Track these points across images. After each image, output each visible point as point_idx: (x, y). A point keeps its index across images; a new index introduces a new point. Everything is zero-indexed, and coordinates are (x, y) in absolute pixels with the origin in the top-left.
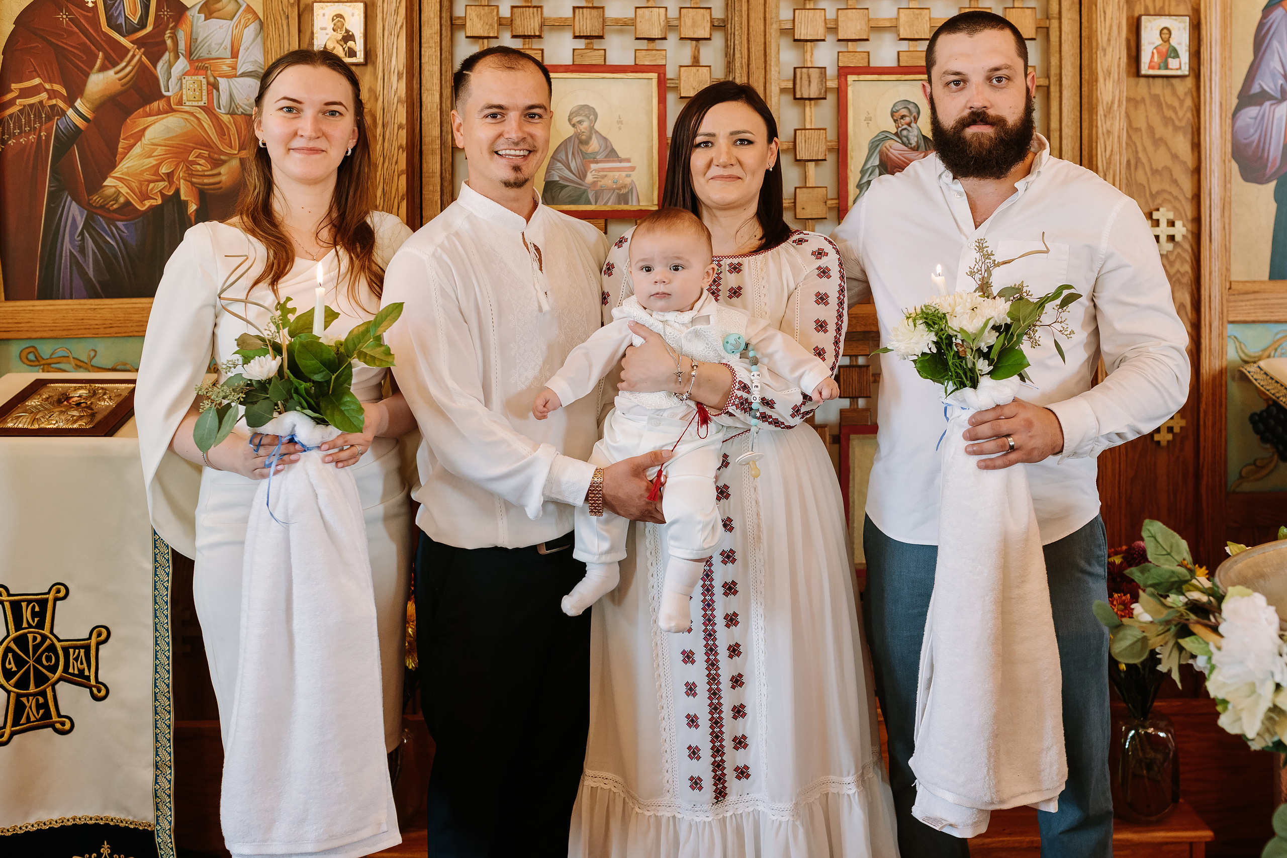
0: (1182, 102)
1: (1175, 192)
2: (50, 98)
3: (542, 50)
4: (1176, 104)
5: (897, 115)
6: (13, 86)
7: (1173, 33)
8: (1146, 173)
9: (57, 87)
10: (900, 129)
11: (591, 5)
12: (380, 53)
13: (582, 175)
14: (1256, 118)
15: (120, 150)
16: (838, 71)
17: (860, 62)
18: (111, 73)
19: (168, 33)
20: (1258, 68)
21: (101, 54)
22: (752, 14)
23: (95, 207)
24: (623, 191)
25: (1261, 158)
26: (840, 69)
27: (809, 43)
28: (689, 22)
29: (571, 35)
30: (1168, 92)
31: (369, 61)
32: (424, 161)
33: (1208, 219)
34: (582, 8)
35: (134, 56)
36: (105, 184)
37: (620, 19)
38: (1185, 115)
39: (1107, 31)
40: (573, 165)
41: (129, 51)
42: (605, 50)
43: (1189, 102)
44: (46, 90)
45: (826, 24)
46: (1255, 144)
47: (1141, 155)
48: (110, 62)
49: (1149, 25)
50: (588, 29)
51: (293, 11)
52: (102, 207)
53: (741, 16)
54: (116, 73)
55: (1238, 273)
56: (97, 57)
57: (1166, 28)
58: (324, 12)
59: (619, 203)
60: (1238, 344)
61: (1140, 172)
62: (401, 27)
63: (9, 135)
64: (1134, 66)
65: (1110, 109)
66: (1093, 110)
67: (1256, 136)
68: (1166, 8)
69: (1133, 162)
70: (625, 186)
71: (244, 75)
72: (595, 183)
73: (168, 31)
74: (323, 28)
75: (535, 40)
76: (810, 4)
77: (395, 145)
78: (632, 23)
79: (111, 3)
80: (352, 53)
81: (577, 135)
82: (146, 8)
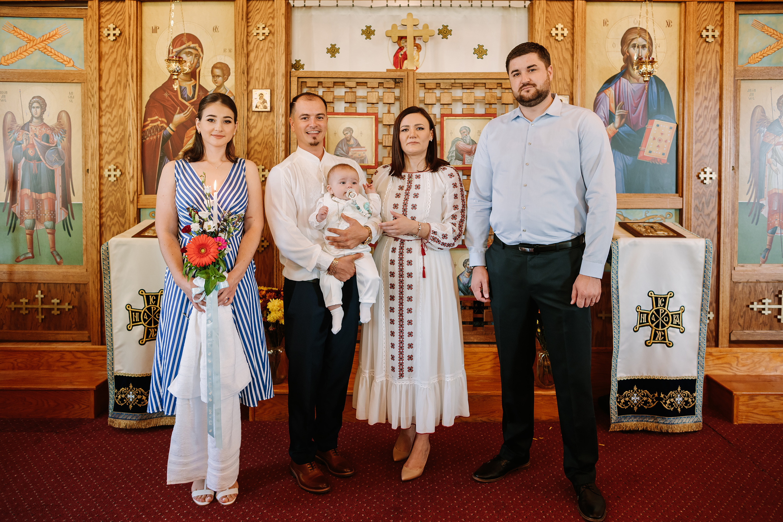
2: (161, 123)
3: (334, 107)
5: (462, 132)
6: (149, 119)
7: (563, 101)
9: (163, 119)
10: (463, 137)
11: (351, 91)
12: (276, 107)
13: (348, 152)
15: (185, 142)
17: (449, 112)
18: (182, 114)
21: (179, 108)
22: (409, 94)
24: (362, 159)
26: (441, 114)
27: (430, 105)
28: (386, 97)
29: (344, 102)
34: (348, 92)
35: (190, 109)
36: (179, 154)
37: (362, 96)
40: (344, 149)
41: (188, 107)
42: (356, 107)
44: (160, 121)
45: (436, 98)
48: (182, 111)
50: (350, 100)
51: (246, 93)
53: (405, 95)
54: (184, 115)
56: (177, 109)
59: (361, 162)
62: (284, 98)
63: (147, 136)
68: (561, 93)
70: (363, 157)
72: (352, 155)
74: (256, 99)
75: (331, 104)
76: (431, 91)
77: (281, 141)
78: (366, 97)
79: (182, 90)
80: (265, 107)
81: (346, 138)
82: (194, 91)
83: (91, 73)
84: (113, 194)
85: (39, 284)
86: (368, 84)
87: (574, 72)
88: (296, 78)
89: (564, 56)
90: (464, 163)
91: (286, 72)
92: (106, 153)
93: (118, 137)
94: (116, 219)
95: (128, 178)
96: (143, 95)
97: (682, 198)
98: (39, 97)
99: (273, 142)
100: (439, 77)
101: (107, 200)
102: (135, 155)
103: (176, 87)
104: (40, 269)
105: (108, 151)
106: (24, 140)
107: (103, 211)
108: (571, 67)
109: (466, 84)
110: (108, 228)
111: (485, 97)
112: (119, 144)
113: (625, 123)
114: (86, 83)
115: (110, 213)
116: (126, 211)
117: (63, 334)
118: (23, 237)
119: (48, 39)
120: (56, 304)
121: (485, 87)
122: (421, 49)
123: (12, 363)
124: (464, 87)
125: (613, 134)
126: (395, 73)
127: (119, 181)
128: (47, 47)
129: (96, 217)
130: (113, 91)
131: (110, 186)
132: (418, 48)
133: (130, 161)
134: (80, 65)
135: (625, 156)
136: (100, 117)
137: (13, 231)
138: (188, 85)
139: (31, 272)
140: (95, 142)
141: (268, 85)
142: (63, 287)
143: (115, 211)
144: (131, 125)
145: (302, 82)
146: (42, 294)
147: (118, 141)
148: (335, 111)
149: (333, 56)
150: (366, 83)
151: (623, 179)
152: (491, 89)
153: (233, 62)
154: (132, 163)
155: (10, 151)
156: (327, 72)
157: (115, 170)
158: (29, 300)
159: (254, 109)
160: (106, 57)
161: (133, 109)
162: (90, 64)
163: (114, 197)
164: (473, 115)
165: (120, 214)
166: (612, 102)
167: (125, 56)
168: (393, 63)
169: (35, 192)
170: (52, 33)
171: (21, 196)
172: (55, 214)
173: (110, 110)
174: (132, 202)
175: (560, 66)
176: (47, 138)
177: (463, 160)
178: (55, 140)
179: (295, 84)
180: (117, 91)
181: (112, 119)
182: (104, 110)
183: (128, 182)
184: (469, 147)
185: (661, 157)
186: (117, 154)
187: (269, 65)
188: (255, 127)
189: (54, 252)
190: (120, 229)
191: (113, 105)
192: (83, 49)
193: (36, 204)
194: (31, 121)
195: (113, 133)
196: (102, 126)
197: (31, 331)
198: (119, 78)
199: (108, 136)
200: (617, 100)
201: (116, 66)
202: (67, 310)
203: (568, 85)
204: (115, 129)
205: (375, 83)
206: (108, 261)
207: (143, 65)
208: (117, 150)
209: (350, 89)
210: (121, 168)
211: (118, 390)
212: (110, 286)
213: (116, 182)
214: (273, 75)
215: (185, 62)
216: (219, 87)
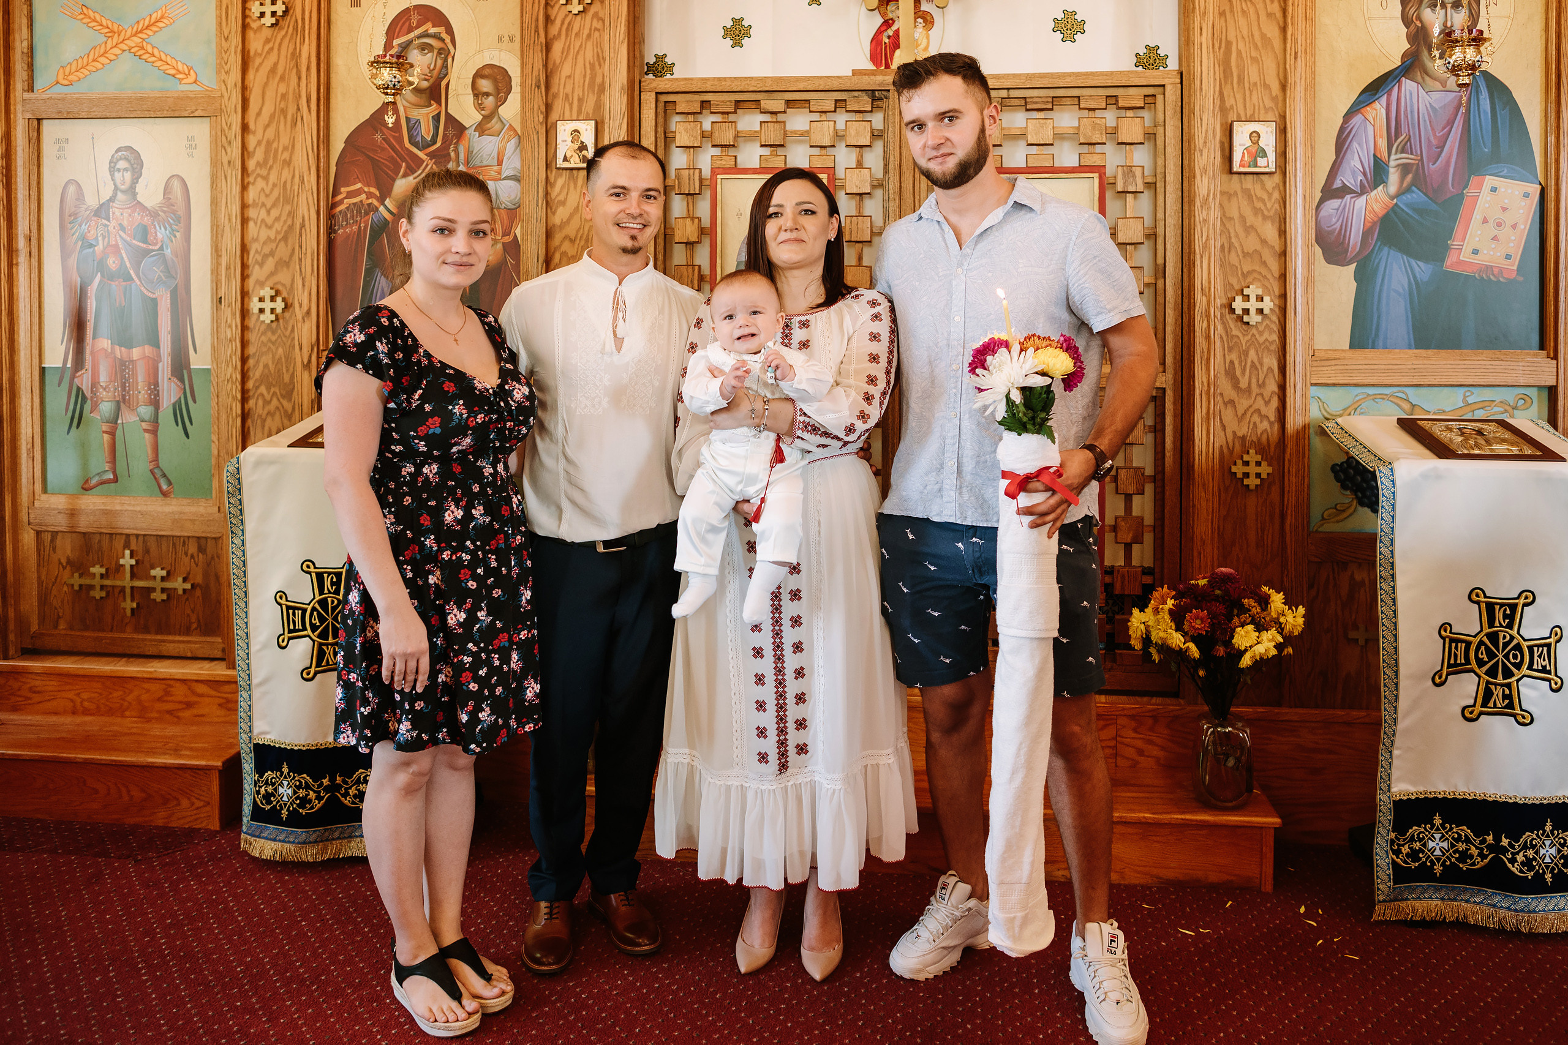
0: (1270, 195)
1: (1264, 272)
2: (367, 198)
3: (736, 157)
4: (1265, 197)
6: (343, 190)
7: (1262, 136)
8: (1238, 256)
9: (373, 190)
11: (775, 120)
14: (1338, 209)
18: (411, 178)
20: (1339, 167)
21: (403, 163)
25: (1343, 243)
28: (853, 132)
29: (759, 145)
30: (1258, 187)
33: (1293, 295)
34: (767, 122)
35: (427, 165)
37: (798, 131)
38: (1272, 206)
39: (1204, 135)
41: (423, 161)
42: (785, 156)
43: (1276, 195)
44: (365, 192)
46: (1337, 232)
47: (1233, 240)
48: (410, 170)
49: (1240, 129)
50: (772, 140)
51: (542, 129)
53: (895, 126)
54: (415, 179)
55: (1321, 342)
56: (401, 166)
57: (1255, 132)
60: (1321, 404)
61: (1233, 254)
63: (339, 226)
64: (1228, 164)
65: (1206, 200)
66: (1192, 202)
67: (1338, 225)
68: (1256, 115)
69: (1226, 246)
71: (507, 178)
73: (452, 146)
74: (563, 141)
75: (731, 149)
78: (806, 134)
79: (413, 126)
80: (585, 160)
82: (437, 128)
83: (226, 96)
84: (269, 348)
85: (128, 536)
86: (812, 103)
87: (1288, 67)
88: (653, 95)
91: (631, 82)
92: (257, 262)
93: (279, 229)
94: (275, 402)
96: (332, 138)
97: (1555, 362)
98: (129, 149)
101: (258, 361)
102: (313, 265)
103: (390, 119)
104: (129, 505)
105: (259, 258)
106: (100, 238)
107: (250, 384)
108: (1280, 54)
109: (1035, 100)
110: (259, 421)
111: (1078, 128)
112: (282, 244)
113: (1414, 183)
114: (219, 117)
115: (263, 389)
116: (294, 388)
117: (174, 642)
118: (99, 440)
119: (146, 29)
120: (158, 579)
121: (1079, 105)
122: (932, 23)
123: (72, 700)
124: (1029, 107)
125: (1385, 211)
126: (872, 77)
127: (281, 321)
128: (145, 44)
129: (234, 398)
130: (270, 133)
131: (264, 333)
132: (925, 21)
133: (303, 280)
134: (209, 79)
135: (1413, 262)
136: (244, 187)
137: (78, 426)
138: (424, 115)
139: (111, 511)
140: (234, 239)
141: (591, 112)
142: (174, 544)
143: (274, 386)
144: (306, 205)
145: (665, 102)
146: (132, 557)
147: (279, 237)
148: (739, 166)
149: (737, 43)
150: (808, 101)
151: (1410, 316)
152: (1094, 109)
153: (518, 63)
154: (306, 284)
155: (73, 261)
156: (719, 79)
157: (273, 299)
158: (107, 570)
159: (560, 163)
160: (258, 61)
161: (309, 169)
162: (224, 76)
163: (271, 355)
164: (1052, 170)
165: (284, 393)
166: (1381, 136)
167: (295, 56)
168: (869, 56)
169: (120, 345)
170: (154, 16)
171: (92, 353)
172: (158, 391)
173: (264, 172)
174: (307, 366)
175: (1254, 54)
176: (144, 234)
178: (160, 236)
179: (651, 108)
180: (278, 131)
181: (267, 191)
182: (254, 171)
183: (299, 325)
185: (1504, 263)
186: (277, 264)
187: (592, 66)
188: (563, 203)
189: (156, 471)
190: (283, 423)
191: (271, 162)
192: (214, 46)
193: (123, 370)
194: (112, 199)
195: (269, 221)
197: (110, 635)
198: (283, 105)
199: (260, 227)
200: (1394, 132)
201: (277, 78)
202: (180, 592)
203: (1274, 99)
204: (275, 213)
205: (826, 101)
206: (239, 497)
207: (332, 75)
208: (277, 258)
209: (773, 116)
210: (285, 294)
211: (261, 776)
212: (243, 551)
213: (274, 325)
214: (602, 89)
215: (412, 66)
216: (487, 118)
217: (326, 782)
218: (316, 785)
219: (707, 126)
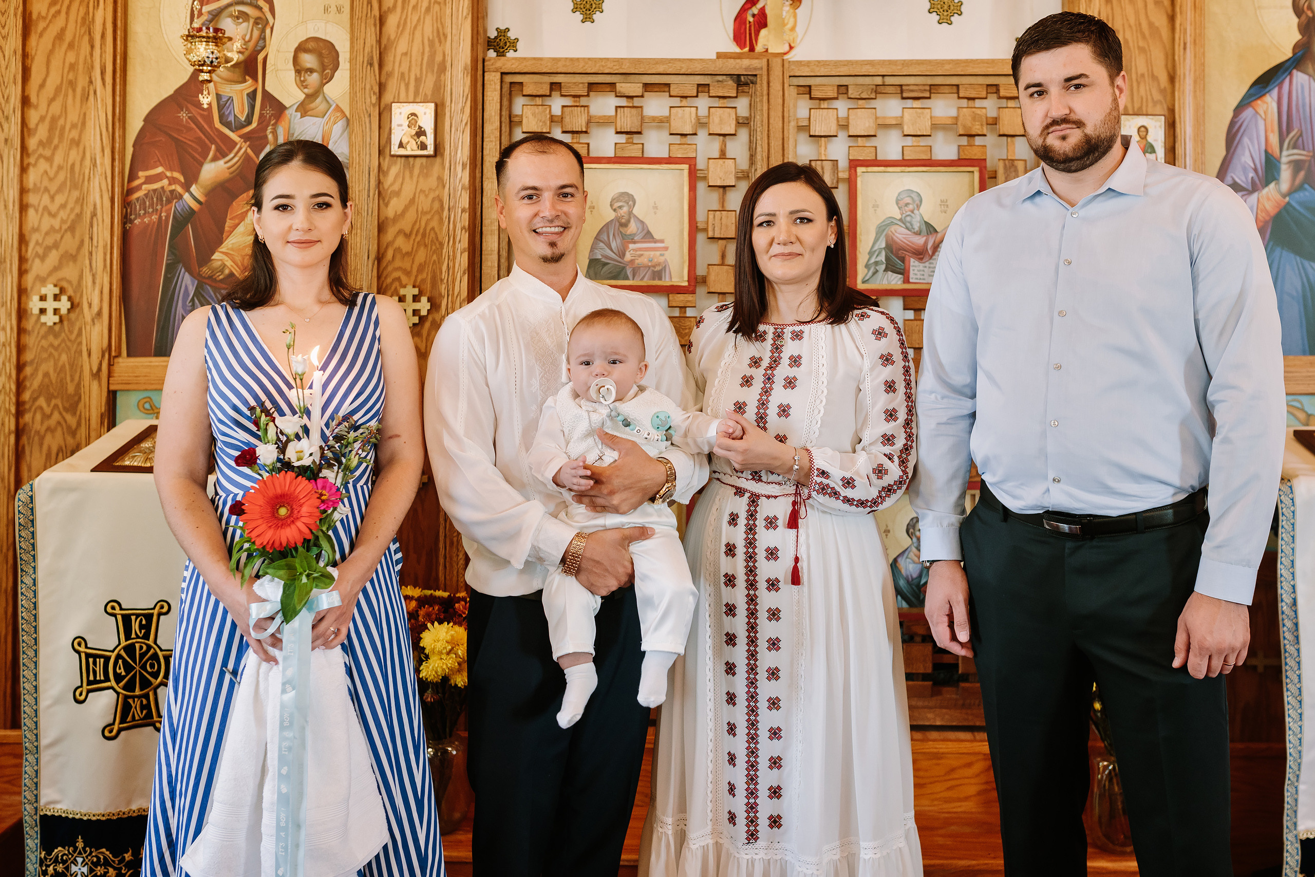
2: (170, 184)
3: (588, 144)
5: (902, 203)
6: (141, 174)
7: (1150, 130)
9: (176, 175)
10: (904, 215)
11: (631, 105)
12: (447, 147)
13: (622, 255)
15: (227, 228)
16: (850, 163)
17: (867, 155)
18: (221, 163)
19: (270, 129)
20: (1230, 162)
21: (213, 147)
22: (772, 113)
23: (204, 278)
24: (658, 268)
26: (851, 161)
27: (823, 139)
28: (717, 120)
29: (613, 131)
31: (438, 153)
32: (484, 240)
34: (623, 107)
35: (240, 148)
36: (213, 257)
37: (657, 117)
40: (614, 245)
41: (236, 144)
42: (643, 144)
44: (167, 177)
45: (838, 121)
48: (220, 153)
49: (1127, 123)
50: (629, 126)
51: (375, 111)
52: (210, 277)
53: (763, 115)
54: (226, 163)
56: (210, 149)
57: (1143, 126)
58: (400, 111)
59: (654, 279)
62: (466, 124)
63: (136, 215)
68: (1144, 109)
70: (659, 264)
72: (632, 261)
73: (270, 127)
74: (399, 125)
75: (582, 135)
76: (824, 104)
77: (459, 226)
78: (665, 120)
79: (223, 103)
80: (423, 146)
81: (618, 219)
82: (252, 107)
83: (3, 64)
84: (51, 355)
86: (672, 87)
87: (1176, 58)
88: (499, 74)
89: (1153, 19)
90: (907, 280)
91: (474, 60)
92: (37, 255)
93: (65, 218)
94: (56, 416)
95: (88, 318)
96: (128, 115)
99: (441, 229)
100: (844, 71)
101: (36, 370)
102: (105, 260)
103: (205, 100)
105: (40, 251)
107: (26, 396)
108: (1168, 46)
109: (911, 88)
110: (36, 438)
111: (957, 118)
112: (69, 234)
113: (1306, 180)
115: (42, 402)
116: (80, 398)
121: (958, 94)
124: (905, 95)
125: (1277, 210)
126: (738, 61)
127: (65, 323)
129: (8, 411)
130: (56, 108)
131: (44, 337)
133: (94, 276)
135: (1305, 261)
136: (24, 169)
138: (238, 92)
140: (10, 228)
141: (429, 93)
143: (56, 398)
144: (97, 189)
145: (511, 83)
147: (65, 227)
148: (592, 155)
149: (588, 18)
150: (668, 85)
151: (1304, 319)
152: (973, 99)
153: (347, 37)
154: (98, 281)
156: (572, 60)
157: (56, 297)
159: (395, 150)
160: (41, 25)
161: (103, 150)
162: (1, 42)
163: (52, 363)
164: (930, 163)
165: (67, 405)
166: (1272, 131)
167: (87, 23)
168: (732, 36)
173: (47, 152)
174: (97, 375)
175: (1141, 44)
177: (904, 273)
179: (495, 90)
180: (65, 107)
181: (52, 174)
182: (35, 151)
183: (88, 327)
184: (919, 241)
186: (62, 257)
187: (431, 43)
188: (397, 194)
190: (65, 440)
191: (56, 141)
195: (53, 208)
196: (28, 191)
198: (71, 76)
199: (42, 214)
200: (1285, 127)
201: (65, 46)
203: (1162, 91)
204: (60, 199)
205: (688, 85)
206: (31, 529)
207: (131, 45)
208: (62, 250)
209: (629, 100)
210: (70, 292)
211: (49, 853)
212: (35, 592)
213: (57, 328)
214: (442, 69)
215: (230, 39)
216: (311, 97)
217: (128, 856)
218: (116, 860)
219: (557, 110)
